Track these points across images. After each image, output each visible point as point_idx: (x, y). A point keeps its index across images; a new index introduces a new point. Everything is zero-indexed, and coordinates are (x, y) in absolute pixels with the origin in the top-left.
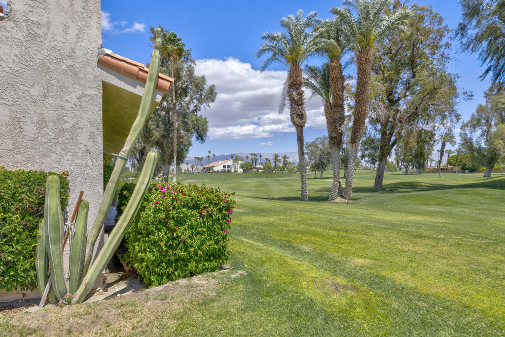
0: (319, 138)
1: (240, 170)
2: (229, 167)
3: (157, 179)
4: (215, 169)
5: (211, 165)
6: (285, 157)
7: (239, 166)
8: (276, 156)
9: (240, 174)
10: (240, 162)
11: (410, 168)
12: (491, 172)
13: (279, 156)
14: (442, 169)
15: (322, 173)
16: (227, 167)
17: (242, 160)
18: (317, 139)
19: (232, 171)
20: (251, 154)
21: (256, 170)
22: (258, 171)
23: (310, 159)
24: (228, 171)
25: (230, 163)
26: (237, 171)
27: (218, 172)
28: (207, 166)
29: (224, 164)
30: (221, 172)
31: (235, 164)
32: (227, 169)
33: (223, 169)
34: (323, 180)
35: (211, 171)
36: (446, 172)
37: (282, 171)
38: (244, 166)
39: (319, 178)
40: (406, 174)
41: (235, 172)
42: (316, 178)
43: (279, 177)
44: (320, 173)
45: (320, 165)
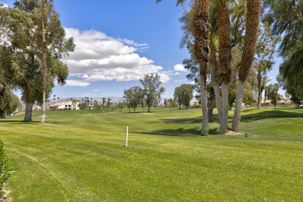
0: (133, 87)
1: (78, 108)
2: (69, 106)
3: (12, 115)
4: (59, 108)
5: (56, 105)
6: (109, 100)
7: (77, 105)
8: (104, 99)
9: (78, 111)
10: (78, 103)
11: (182, 106)
12: (232, 107)
13: (105, 99)
14: (197, 107)
15: (135, 109)
16: (68, 106)
17: (78, 101)
18: (132, 88)
19: (72, 109)
20: (86, 98)
21: (89, 108)
22: (90, 108)
23: (128, 100)
24: (69, 108)
25: (70, 103)
26: (75, 109)
27: (61, 110)
28: (53, 105)
29: (66, 104)
30: (64, 110)
31: (74, 104)
32: (68, 107)
33: (65, 107)
34: (135, 114)
35: (56, 109)
36: (199, 108)
37: (107, 109)
38: (81, 105)
39: (132, 113)
40: (180, 109)
41: (74, 109)
42: (130, 112)
43: (105, 112)
44: (134, 109)
45: (133, 104)
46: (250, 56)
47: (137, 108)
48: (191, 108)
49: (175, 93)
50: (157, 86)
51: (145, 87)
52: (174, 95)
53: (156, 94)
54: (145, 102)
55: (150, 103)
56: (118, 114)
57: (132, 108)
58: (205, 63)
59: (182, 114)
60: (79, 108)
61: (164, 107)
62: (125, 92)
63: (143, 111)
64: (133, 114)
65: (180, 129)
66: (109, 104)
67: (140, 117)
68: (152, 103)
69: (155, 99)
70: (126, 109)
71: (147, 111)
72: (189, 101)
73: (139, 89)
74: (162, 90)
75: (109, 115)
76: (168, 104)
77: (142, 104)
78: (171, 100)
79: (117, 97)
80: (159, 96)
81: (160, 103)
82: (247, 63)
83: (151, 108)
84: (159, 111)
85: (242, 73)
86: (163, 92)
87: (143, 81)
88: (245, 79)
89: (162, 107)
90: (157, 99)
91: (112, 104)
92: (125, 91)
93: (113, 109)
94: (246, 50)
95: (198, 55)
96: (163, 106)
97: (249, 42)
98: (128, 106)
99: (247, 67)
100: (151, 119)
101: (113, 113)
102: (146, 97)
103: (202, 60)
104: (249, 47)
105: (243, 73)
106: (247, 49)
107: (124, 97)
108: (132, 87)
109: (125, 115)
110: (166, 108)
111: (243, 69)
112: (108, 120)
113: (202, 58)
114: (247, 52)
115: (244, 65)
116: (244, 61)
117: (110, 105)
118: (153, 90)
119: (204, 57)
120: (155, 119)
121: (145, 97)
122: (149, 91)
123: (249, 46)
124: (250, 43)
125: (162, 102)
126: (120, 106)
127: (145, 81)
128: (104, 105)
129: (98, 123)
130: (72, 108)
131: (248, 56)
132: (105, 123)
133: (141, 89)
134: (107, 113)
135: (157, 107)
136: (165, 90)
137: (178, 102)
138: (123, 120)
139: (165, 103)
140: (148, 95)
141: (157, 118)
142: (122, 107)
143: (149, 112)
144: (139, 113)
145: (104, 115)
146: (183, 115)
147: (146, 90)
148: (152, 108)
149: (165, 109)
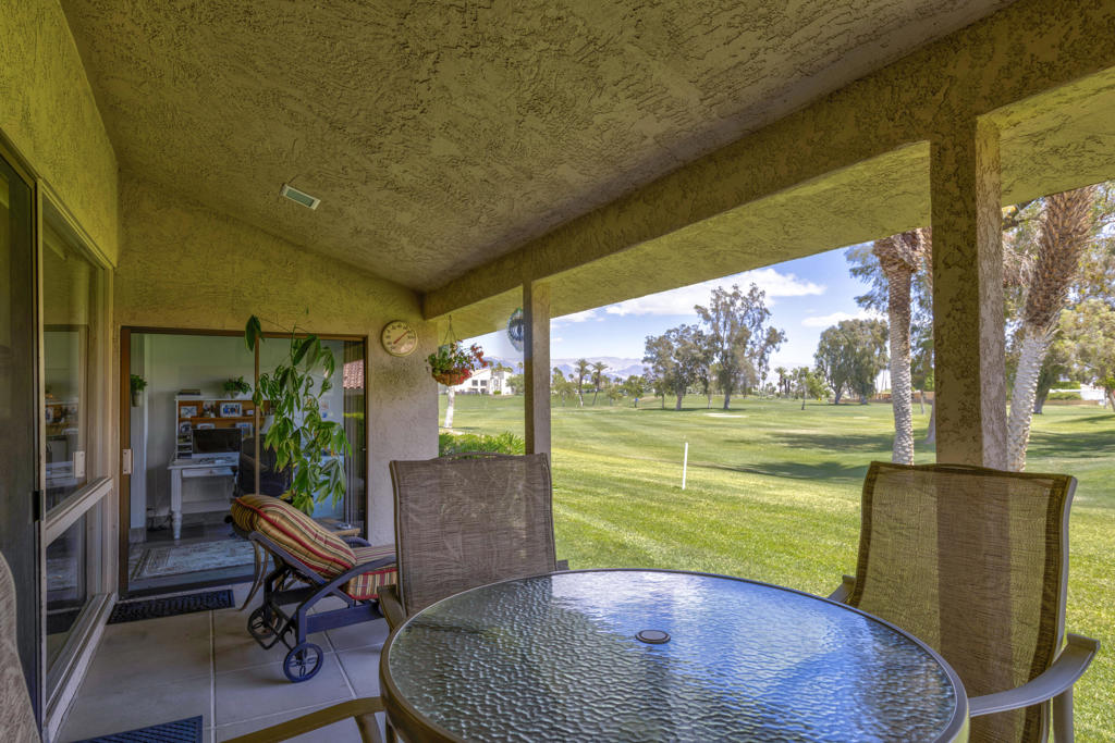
0: (674, 330)
1: (506, 390)
2: (484, 383)
6: (600, 367)
7: (504, 382)
8: (583, 363)
9: (506, 398)
10: (507, 375)
11: (846, 395)
13: (587, 364)
15: (680, 400)
16: (479, 383)
17: (510, 370)
18: (669, 332)
19: (491, 392)
23: (658, 371)
24: (483, 391)
25: (486, 375)
26: (500, 393)
27: (463, 393)
30: (469, 393)
31: (496, 378)
32: (479, 387)
33: (472, 387)
34: (682, 414)
37: (594, 394)
38: (515, 382)
39: (673, 410)
40: (836, 404)
41: (496, 393)
42: (664, 409)
43: (587, 405)
44: (676, 398)
45: (675, 384)
46: (1065, 249)
47: (688, 396)
48: (877, 401)
49: (821, 348)
50: (757, 323)
51: (715, 327)
52: (817, 357)
53: (752, 350)
54: (714, 378)
55: (732, 380)
56: (629, 413)
57: (670, 394)
58: (905, 278)
59: (844, 420)
60: (509, 389)
61: (778, 395)
62: (651, 345)
63: (706, 406)
64: (674, 413)
65: (827, 463)
66: (597, 380)
67: (701, 425)
68: (737, 379)
69: (749, 368)
70: (650, 397)
71: (722, 406)
72: (872, 378)
73: (695, 335)
74: (774, 338)
75: (602, 413)
76: (793, 386)
77: (706, 383)
78: (804, 372)
79: (622, 357)
80: (762, 357)
81: (767, 382)
82: (1055, 270)
83: (732, 398)
84: (762, 407)
85: (1038, 301)
86: (777, 345)
87: (706, 310)
88: (1046, 319)
89: (773, 392)
90: (756, 367)
91: (607, 379)
92: (649, 342)
93: (612, 396)
94: (1054, 231)
95: (884, 254)
96: (778, 391)
97: (1063, 206)
98: (658, 388)
99: (1054, 282)
100: (735, 433)
101: (612, 409)
102: (717, 360)
103: (895, 268)
104: (1063, 222)
105: (1041, 300)
106: (1056, 226)
107: (646, 360)
108: (671, 328)
109: (650, 417)
110: (786, 397)
111: (1041, 289)
112: (604, 430)
113: (895, 264)
114: (1057, 236)
115: (1044, 278)
116: (1047, 266)
117: (602, 384)
118: (741, 340)
119: (902, 260)
120: (748, 434)
121: (713, 359)
122: (729, 340)
123: (1065, 217)
124: (1067, 209)
125: (773, 378)
126: (634, 388)
127: (713, 310)
128: (584, 382)
129: (579, 438)
130: (491, 389)
131: (1061, 248)
132: (597, 438)
133: (699, 335)
134: (593, 409)
135: (755, 394)
136: (786, 340)
137: (831, 378)
138: (648, 431)
139: (784, 381)
140: (725, 356)
141: (753, 429)
142: (639, 393)
143: (726, 409)
144: (694, 413)
145: (586, 414)
146: (848, 424)
147: (718, 338)
148: (737, 399)
149: (785, 402)
